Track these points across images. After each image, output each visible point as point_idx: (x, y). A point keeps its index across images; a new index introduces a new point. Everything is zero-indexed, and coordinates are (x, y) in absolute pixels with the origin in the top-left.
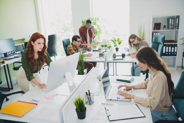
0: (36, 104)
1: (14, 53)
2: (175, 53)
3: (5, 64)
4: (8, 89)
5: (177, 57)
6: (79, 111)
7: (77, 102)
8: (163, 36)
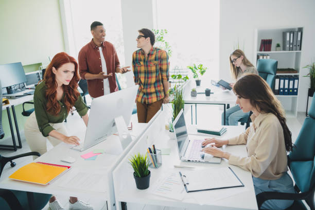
0: (69, 167)
1: (23, 88)
2: (295, 91)
3: (9, 106)
4: (13, 148)
5: (298, 96)
6: (140, 176)
7: (136, 161)
8: (274, 61)
